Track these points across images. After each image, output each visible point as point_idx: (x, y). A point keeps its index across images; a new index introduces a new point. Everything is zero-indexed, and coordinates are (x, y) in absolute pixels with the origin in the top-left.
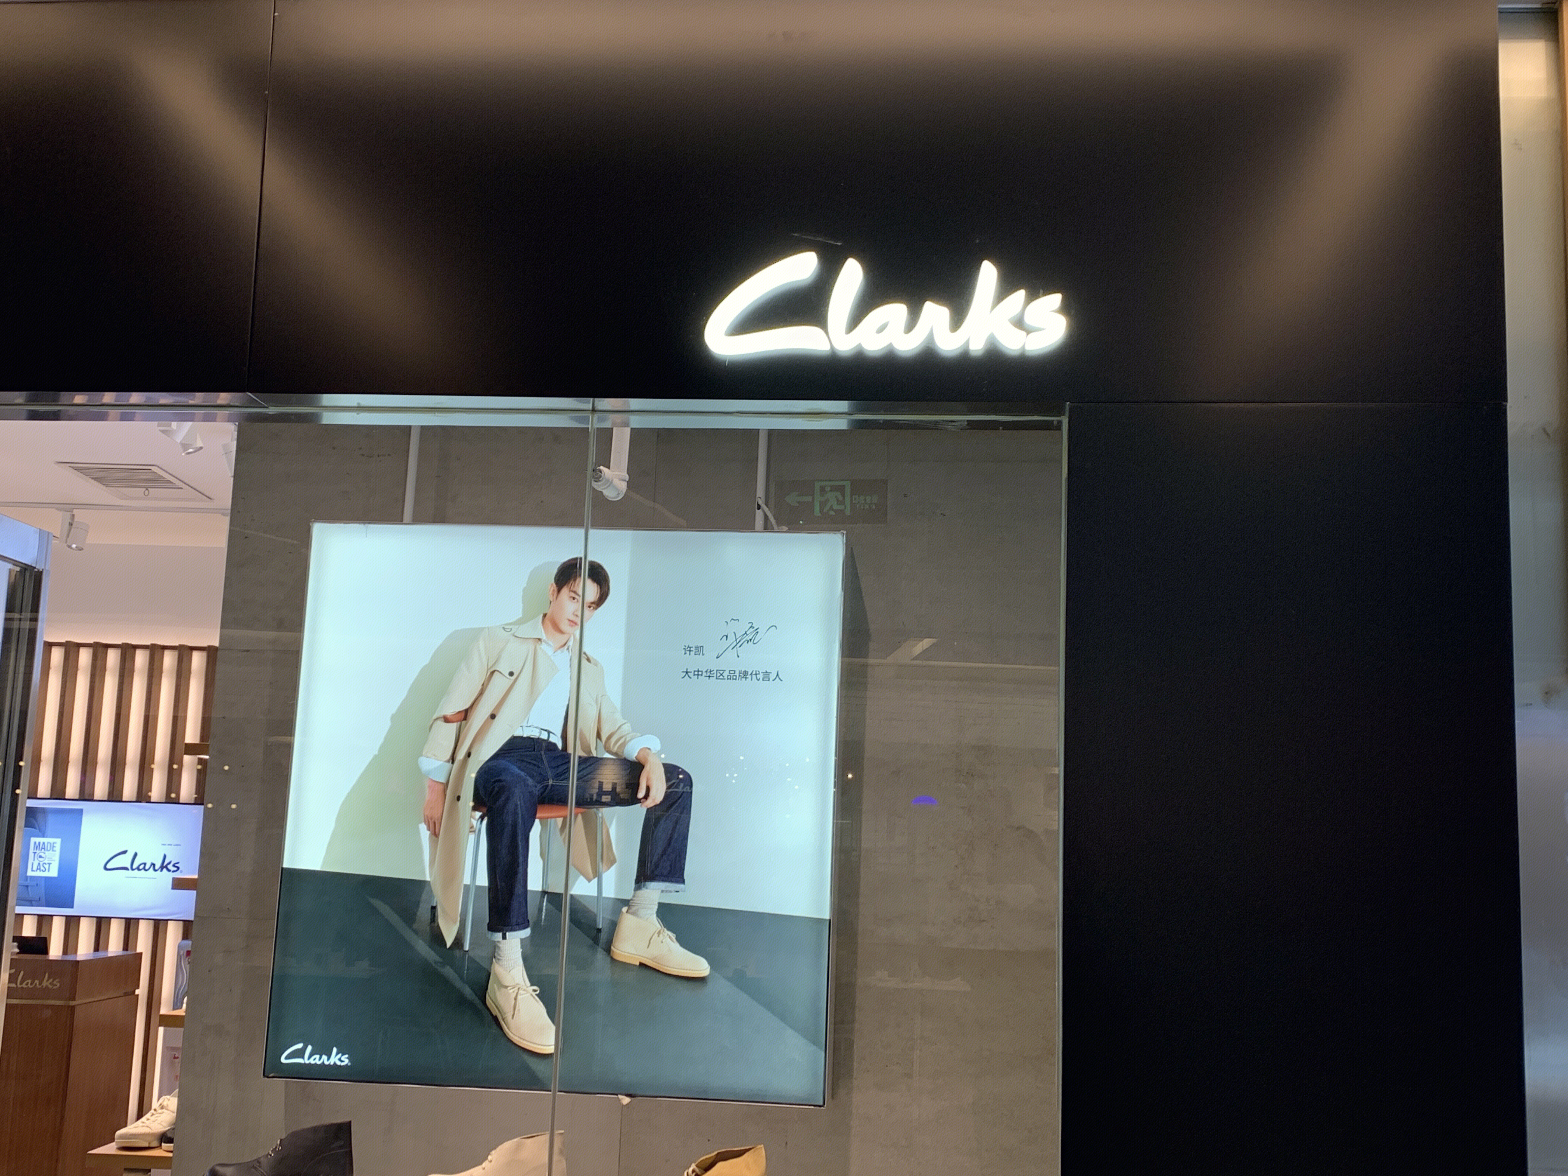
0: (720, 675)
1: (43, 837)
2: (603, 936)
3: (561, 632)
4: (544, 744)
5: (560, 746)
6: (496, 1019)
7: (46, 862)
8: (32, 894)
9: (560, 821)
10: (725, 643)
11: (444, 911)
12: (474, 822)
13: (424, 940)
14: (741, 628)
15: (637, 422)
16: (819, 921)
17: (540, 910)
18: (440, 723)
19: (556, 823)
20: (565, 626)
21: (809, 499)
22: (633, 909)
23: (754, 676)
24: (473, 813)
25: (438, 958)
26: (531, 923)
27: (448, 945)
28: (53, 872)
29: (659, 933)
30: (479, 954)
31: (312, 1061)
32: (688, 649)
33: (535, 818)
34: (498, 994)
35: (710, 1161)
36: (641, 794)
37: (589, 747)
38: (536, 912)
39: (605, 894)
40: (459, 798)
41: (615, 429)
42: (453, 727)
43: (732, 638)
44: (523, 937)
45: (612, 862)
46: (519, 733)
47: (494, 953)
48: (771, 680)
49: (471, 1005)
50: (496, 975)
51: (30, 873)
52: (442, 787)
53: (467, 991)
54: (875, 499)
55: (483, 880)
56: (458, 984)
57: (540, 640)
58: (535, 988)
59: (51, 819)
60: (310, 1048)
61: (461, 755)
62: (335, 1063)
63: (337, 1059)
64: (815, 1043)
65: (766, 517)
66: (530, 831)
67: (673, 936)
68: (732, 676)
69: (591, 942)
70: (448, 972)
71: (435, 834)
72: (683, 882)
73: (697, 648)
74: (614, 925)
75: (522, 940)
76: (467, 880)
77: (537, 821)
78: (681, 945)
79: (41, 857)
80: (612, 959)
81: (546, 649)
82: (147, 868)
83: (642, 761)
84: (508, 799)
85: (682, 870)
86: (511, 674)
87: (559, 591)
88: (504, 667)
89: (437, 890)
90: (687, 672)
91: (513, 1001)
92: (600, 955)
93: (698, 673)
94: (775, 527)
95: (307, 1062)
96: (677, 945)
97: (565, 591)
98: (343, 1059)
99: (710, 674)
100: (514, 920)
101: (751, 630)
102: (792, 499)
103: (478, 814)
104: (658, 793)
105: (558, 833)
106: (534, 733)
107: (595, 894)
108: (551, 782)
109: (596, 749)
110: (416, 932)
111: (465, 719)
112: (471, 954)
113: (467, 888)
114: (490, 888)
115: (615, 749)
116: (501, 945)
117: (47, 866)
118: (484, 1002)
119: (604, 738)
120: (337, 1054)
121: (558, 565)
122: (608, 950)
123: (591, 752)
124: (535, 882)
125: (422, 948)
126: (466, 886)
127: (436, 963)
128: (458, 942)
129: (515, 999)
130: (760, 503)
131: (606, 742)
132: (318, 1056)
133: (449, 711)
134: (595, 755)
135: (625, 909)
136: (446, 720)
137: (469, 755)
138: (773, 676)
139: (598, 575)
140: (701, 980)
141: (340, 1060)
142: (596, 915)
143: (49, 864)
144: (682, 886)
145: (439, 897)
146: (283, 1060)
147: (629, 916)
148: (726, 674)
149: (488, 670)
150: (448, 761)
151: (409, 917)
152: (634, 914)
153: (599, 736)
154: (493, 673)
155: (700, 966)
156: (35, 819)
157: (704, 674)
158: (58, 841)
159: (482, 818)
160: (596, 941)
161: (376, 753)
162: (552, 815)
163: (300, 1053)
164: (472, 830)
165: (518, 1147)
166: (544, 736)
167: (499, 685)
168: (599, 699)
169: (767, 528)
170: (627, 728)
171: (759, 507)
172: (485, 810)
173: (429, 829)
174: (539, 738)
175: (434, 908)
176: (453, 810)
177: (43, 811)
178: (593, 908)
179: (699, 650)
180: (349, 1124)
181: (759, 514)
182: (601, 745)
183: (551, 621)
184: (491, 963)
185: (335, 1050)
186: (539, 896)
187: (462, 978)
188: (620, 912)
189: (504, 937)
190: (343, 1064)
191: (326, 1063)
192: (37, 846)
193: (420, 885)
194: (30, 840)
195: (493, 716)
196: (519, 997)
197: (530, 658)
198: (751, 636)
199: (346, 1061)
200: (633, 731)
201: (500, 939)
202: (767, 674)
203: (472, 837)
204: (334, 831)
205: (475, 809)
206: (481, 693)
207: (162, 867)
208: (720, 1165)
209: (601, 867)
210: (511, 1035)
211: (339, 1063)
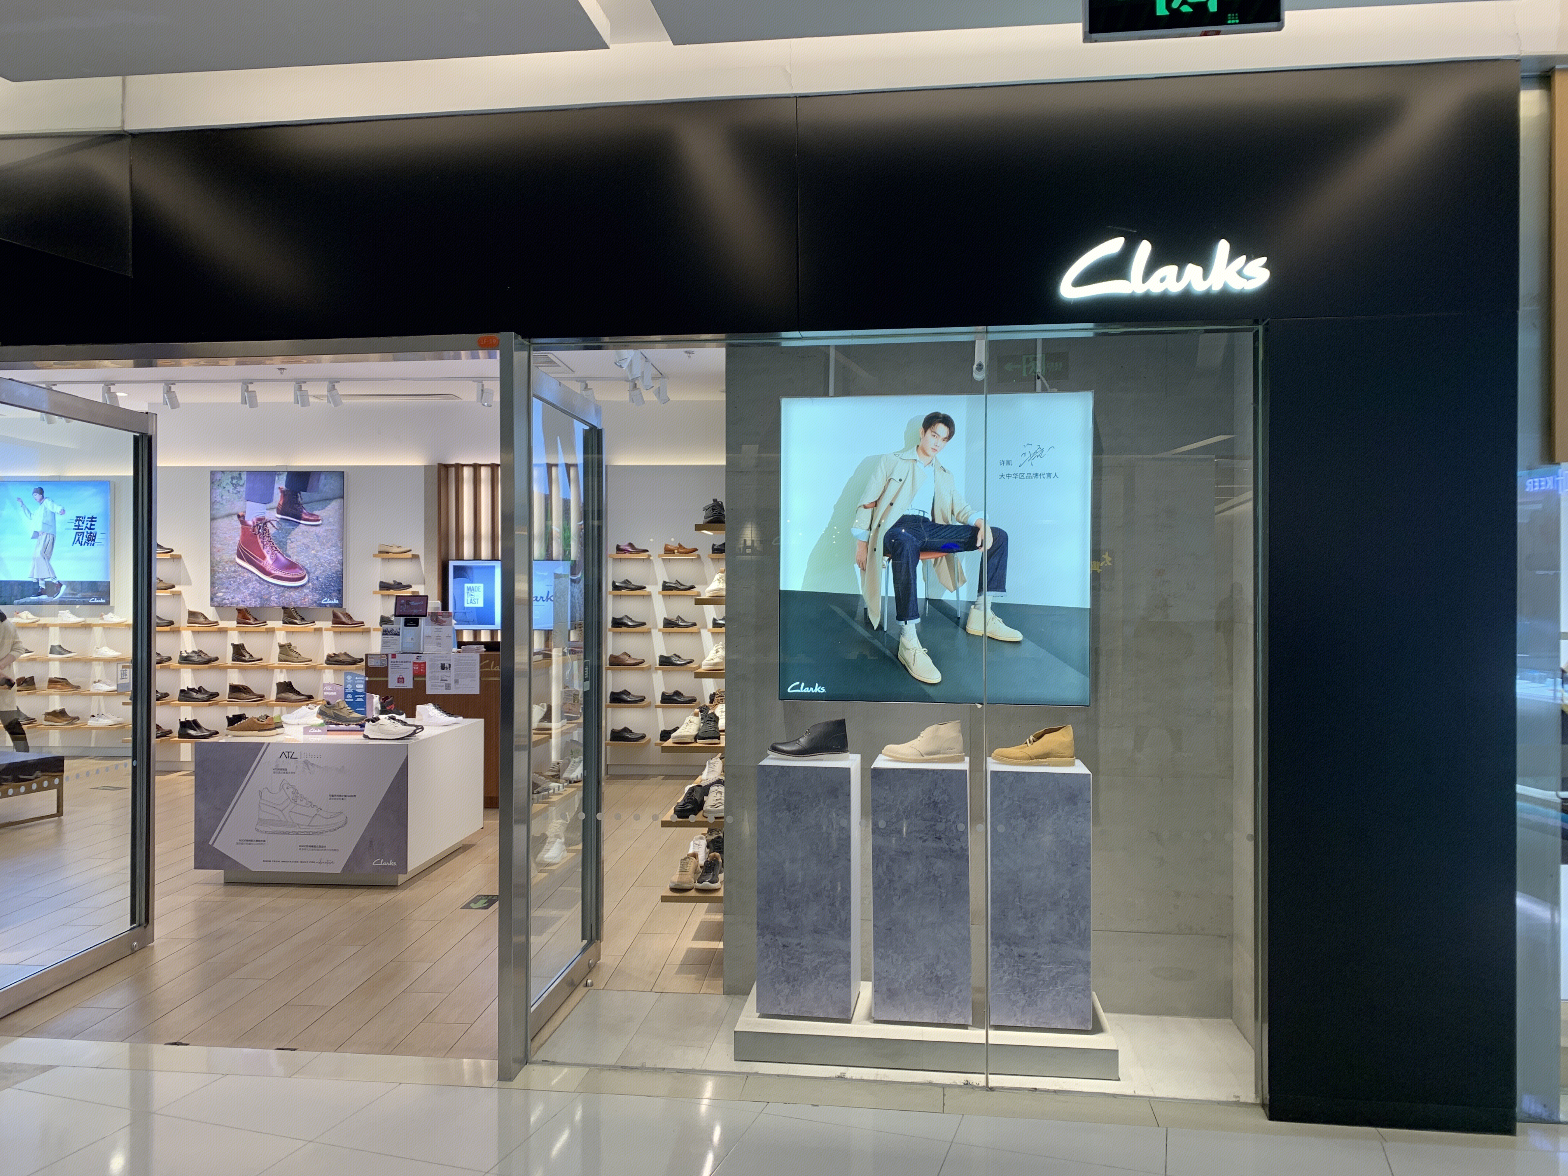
0: (1022, 476)
1: (472, 583)
2: (961, 621)
3: (928, 455)
4: (922, 519)
5: (931, 520)
6: (904, 666)
7: (475, 598)
8: (468, 617)
9: (933, 560)
10: (1024, 458)
11: (871, 611)
12: (885, 562)
13: (861, 626)
14: (1033, 449)
15: (992, 337)
16: (1085, 609)
17: (925, 608)
18: (862, 509)
19: (931, 561)
20: (930, 452)
21: (1019, 366)
22: (977, 606)
23: (1042, 476)
24: (884, 557)
25: (870, 636)
26: (920, 616)
27: (875, 629)
28: (480, 604)
29: (993, 619)
30: (893, 633)
31: (805, 691)
32: (1002, 462)
33: (918, 559)
34: (904, 653)
35: (1041, 734)
36: (978, 544)
37: (947, 519)
38: (923, 609)
39: (961, 599)
40: (875, 550)
41: (977, 342)
42: (869, 511)
43: (1028, 455)
44: (917, 623)
45: (964, 582)
46: (906, 513)
47: (901, 632)
48: (1052, 477)
49: (890, 659)
50: (902, 643)
51: (466, 605)
52: (865, 544)
53: (888, 652)
54: (1061, 364)
55: (892, 593)
56: (883, 649)
57: (916, 460)
58: (925, 649)
59: (475, 571)
60: (803, 684)
61: (875, 526)
62: (818, 692)
63: (818, 689)
64: (1084, 673)
65: (1043, 383)
66: (916, 566)
67: (1001, 620)
68: (1029, 476)
69: (955, 624)
70: (876, 642)
71: (863, 569)
72: (1005, 591)
73: (1007, 461)
74: (967, 616)
75: (916, 624)
76: (883, 594)
77: (920, 561)
78: (1006, 625)
79: (472, 595)
80: (967, 633)
81: (919, 466)
82: (538, 599)
83: (979, 526)
84: (902, 550)
85: (1004, 584)
86: (900, 480)
87: (925, 432)
88: (896, 477)
89: (866, 599)
90: (1002, 475)
91: (913, 657)
92: (960, 630)
93: (1009, 476)
94: (1049, 390)
95: (802, 691)
96: (1004, 625)
97: (929, 431)
98: (822, 689)
99: (1016, 475)
100: (910, 615)
101: (1039, 450)
102: (1009, 367)
103: (887, 558)
104: (989, 544)
105: (933, 566)
106: (916, 513)
107: (956, 599)
108: (926, 539)
109: (952, 520)
110: (857, 622)
111: (876, 506)
112: (888, 632)
113: (883, 598)
114: (896, 597)
115: (962, 520)
116: (904, 628)
117: (476, 601)
118: (898, 658)
119: (956, 514)
120: (818, 687)
121: (925, 417)
122: (965, 629)
123: (948, 522)
124: (921, 594)
125: (860, 630)
126: (882, 597)
127: (869, 638)
128: (881, 627)
129: (914, 655)
130: (1040, 375)
131: (957, 516)
132: (808, 688)
133: (866, 503)
134: (951, 524)
135: (972, 607)
136: (865, 507)
137: (879, 526)
138: (1052, 476)
139: (947, 421)
140: (1018, 643)
141: (820, 690)
142: (956, 611)
143: (478, 599)
144: (1004, 593)
145: (868, 603)
146: (789, 691)
147: (975, 610)
148: (1025, 476)
149: (887, 478)
150: (868, 530)
151: (853, 614)
152: (978, 609)
153: (953, 513)
154: (890, 480)
155: (1017, 636)
156: (466, 573)
157: (1013, 476)
158: (481, 586)
159: (889, 560)
160: (957, 624)
161: (827, 526)
162: (927, 557)
163: (798, 687)
164: (884, 566)
165: (937, 730)
166: (921, 514)
167: (893, 487)
168: (952, 493)
169: (1044, 390)
170: (969, 508)
171: (1039, 378)
172: (890, 555)
173: (860, 567)
174: (918, 516)
175: (866, 609)
176: (872, 556)
177: (471, 568)
178: (954, 606)
179: (1009, 462)
180: (844, 720)
181: (1038, 382)
182: (954, 518)
183: (921, 449)
184: (900, 637)
185: (817, 685)
186: (924, 601)
187: (884, 646)
188: (969, 609)
189: (906, 623)
190: (822, 692)
191: (813, 691)
192: (469, 589)
193: (857, 597)
194: (464, 586)
195: (891, 504)
196: (916, 654)
197: (911, 472)
198: (1039, 453)
199: (823, 690)
200: (973, 509)
201: (904, 624)
202: (1049, 475)
203: (884, 571)
204: (807, 570)
205: (885, 555)
206: (884, 492)
207: (548, 598)
208: (1046, 736)
209: (959, 584)
210: (913, 675)
211: (819, 691)
